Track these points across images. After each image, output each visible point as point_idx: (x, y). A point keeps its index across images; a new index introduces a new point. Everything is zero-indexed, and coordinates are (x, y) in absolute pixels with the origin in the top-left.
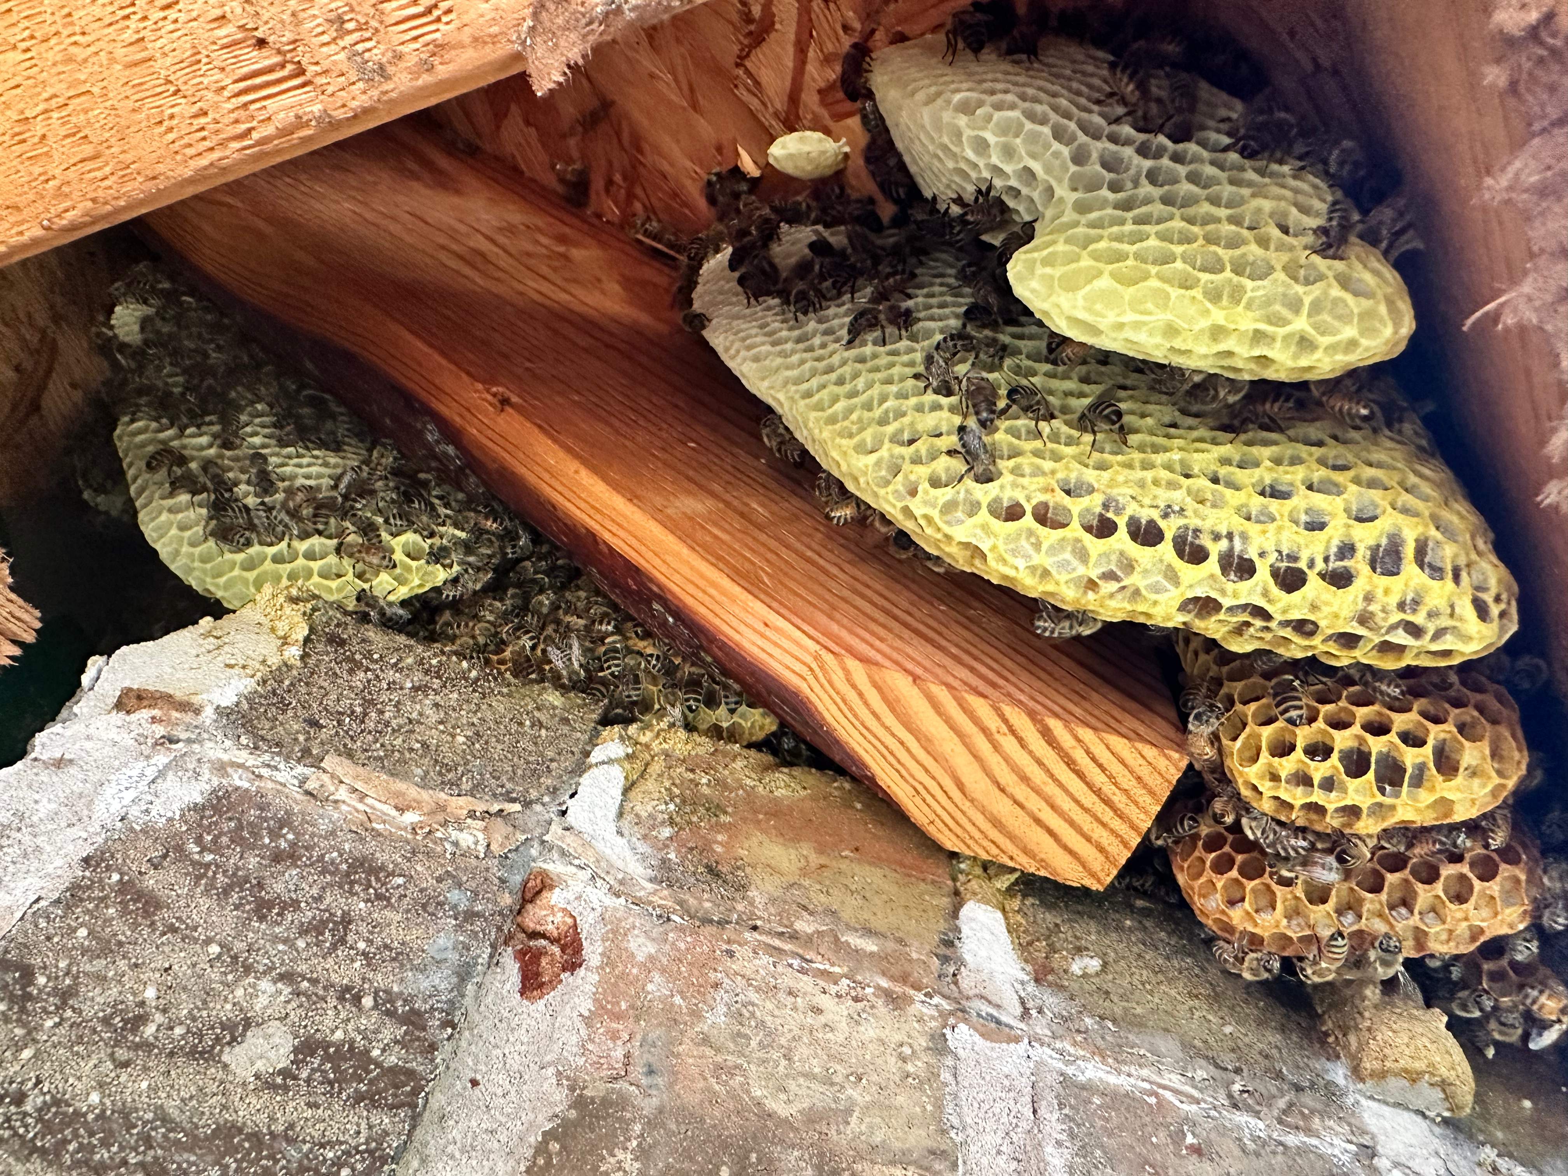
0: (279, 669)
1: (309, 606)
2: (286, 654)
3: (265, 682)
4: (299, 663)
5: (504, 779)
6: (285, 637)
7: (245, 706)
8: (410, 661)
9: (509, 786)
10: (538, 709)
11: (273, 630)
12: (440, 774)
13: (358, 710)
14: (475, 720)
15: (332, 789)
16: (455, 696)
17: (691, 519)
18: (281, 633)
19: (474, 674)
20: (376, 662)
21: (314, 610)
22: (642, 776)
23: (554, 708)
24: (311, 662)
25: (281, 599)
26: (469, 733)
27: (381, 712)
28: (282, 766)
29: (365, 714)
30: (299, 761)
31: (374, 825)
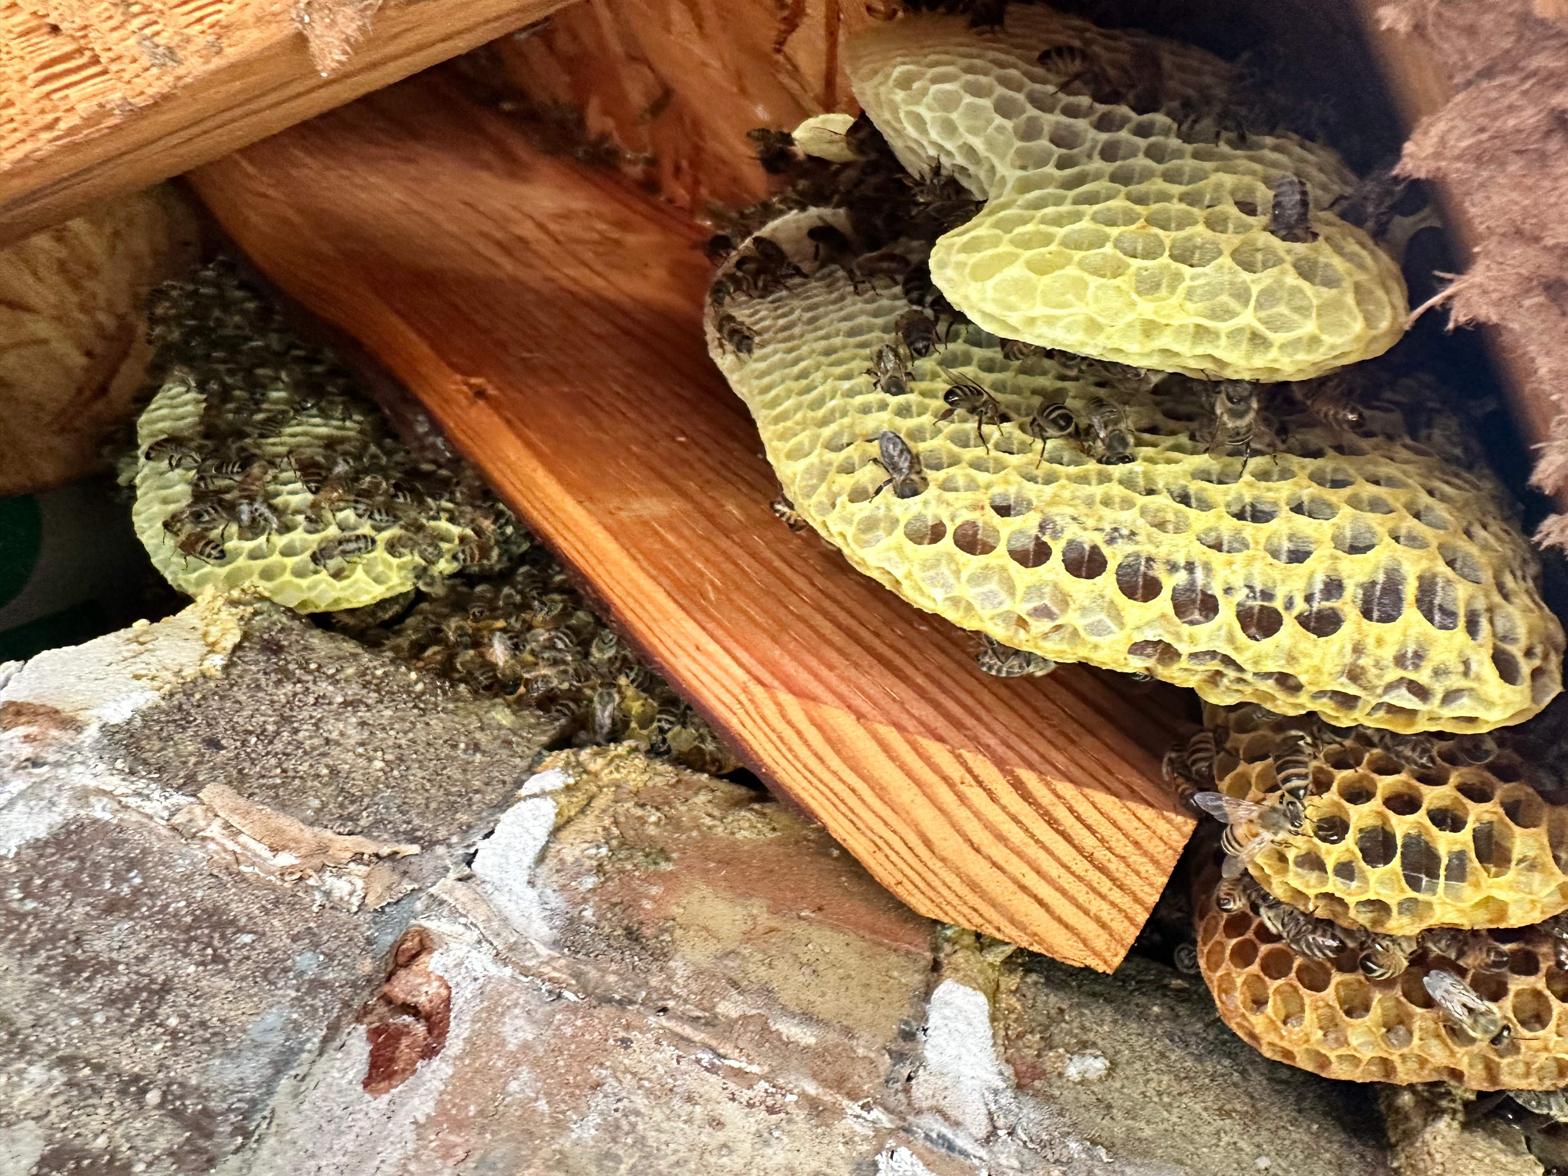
0: (194, 682)
1: (250, 609)
2: (207, 664)
3: (172, 695)
4: (219, 675)
5: (413, 813)
6: (214, 644)
7: (138, 722)
8: (350, 671)
9: (417, 821)
10: (482, 729)
11: (205, 635)
12: (341, 806)
13: (271, 728)
14: (403, 742)
15: (202, 823)
16: (388, 713)
17: (646, 523)
18: (211, 639)
19: (419, 687)
20: (310, 672)
21: (256, 613)
22: (582, 811)
23: (500, 727)
24: (235, 672)
25: (220, 602)
26: (389, 757)
27: (296, 731)
28: (156, 795)
29: (278, 733)
30: (179, 789)
31: (242, 868)
